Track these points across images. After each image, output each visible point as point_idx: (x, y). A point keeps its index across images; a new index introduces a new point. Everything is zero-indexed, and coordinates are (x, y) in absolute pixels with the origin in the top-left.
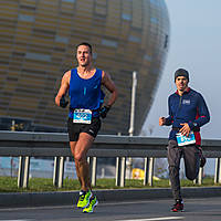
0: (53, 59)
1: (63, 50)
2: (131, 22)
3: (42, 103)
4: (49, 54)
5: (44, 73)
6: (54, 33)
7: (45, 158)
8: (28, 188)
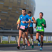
0: (8, 13)
1: (10, 11)
2: (26, 4)
3: (5, 23)
4: (7, 12)
5: (6, 16)
6: (8, 7)
7: (6, 36)
8: (2, 43)
